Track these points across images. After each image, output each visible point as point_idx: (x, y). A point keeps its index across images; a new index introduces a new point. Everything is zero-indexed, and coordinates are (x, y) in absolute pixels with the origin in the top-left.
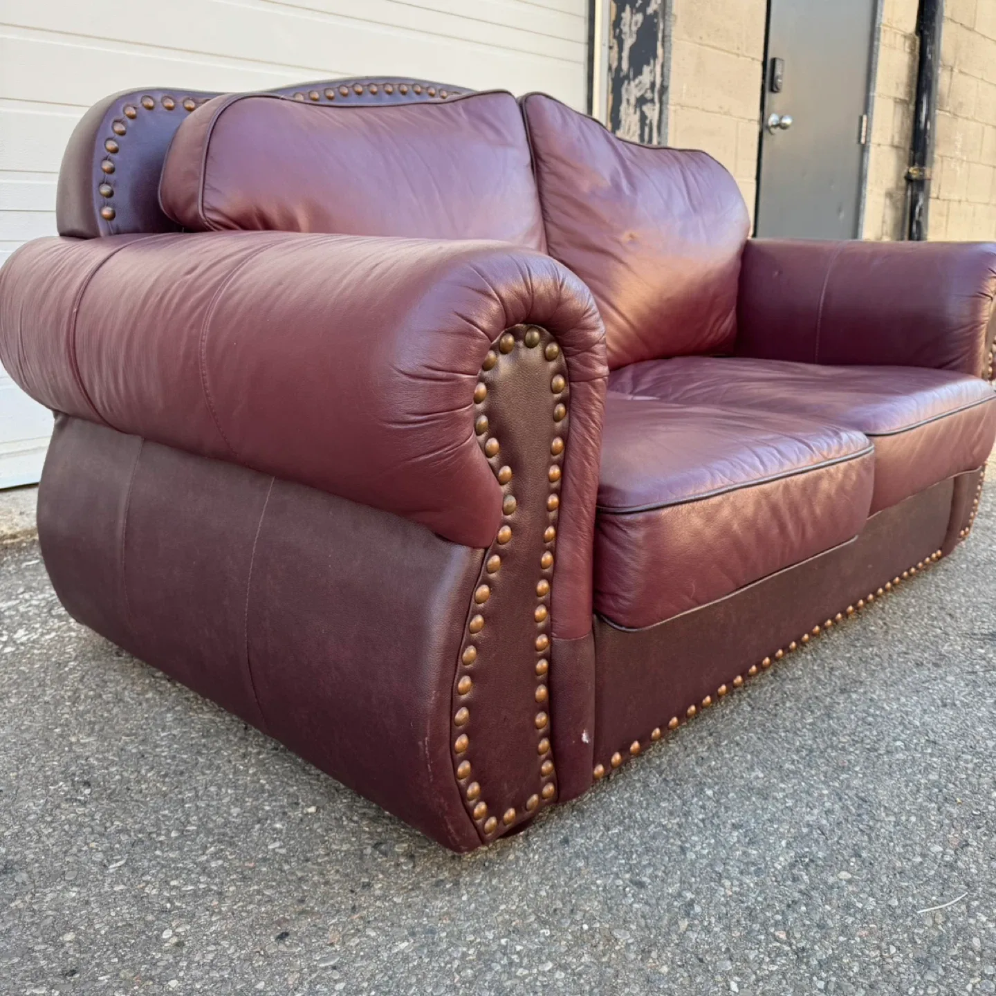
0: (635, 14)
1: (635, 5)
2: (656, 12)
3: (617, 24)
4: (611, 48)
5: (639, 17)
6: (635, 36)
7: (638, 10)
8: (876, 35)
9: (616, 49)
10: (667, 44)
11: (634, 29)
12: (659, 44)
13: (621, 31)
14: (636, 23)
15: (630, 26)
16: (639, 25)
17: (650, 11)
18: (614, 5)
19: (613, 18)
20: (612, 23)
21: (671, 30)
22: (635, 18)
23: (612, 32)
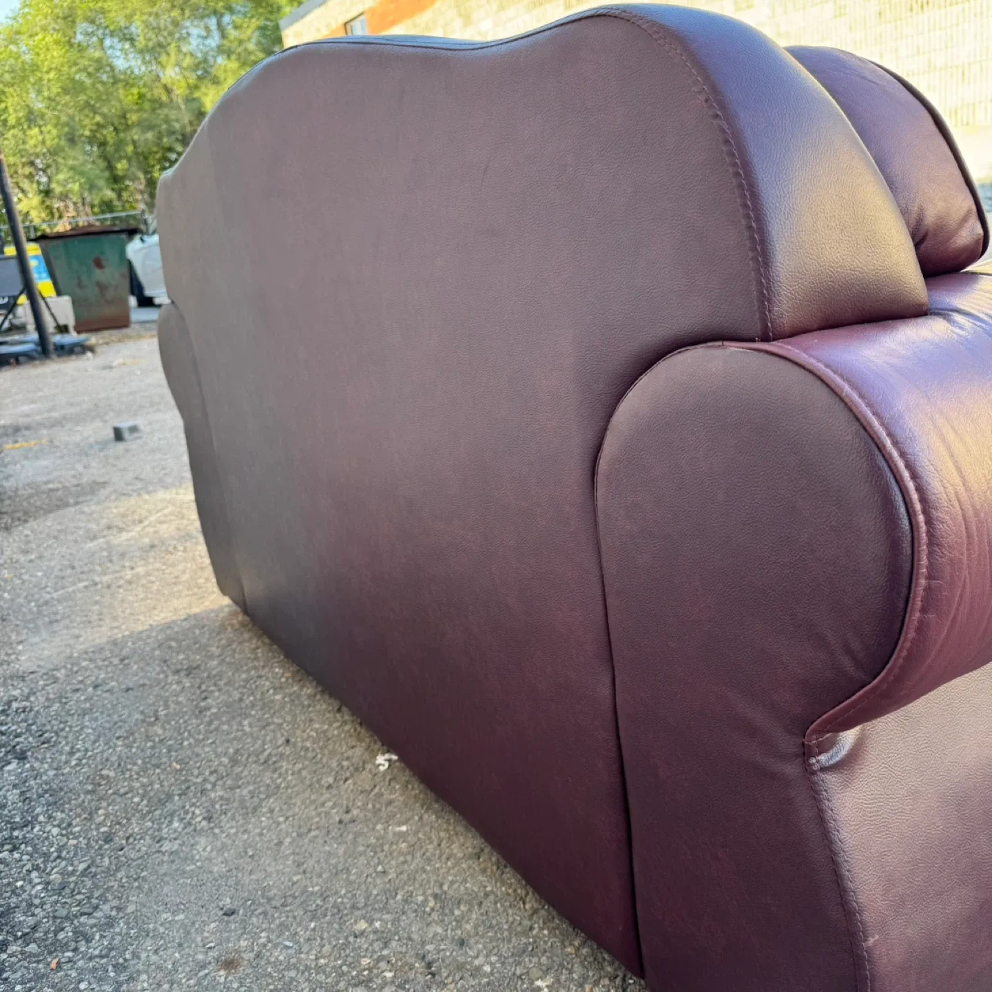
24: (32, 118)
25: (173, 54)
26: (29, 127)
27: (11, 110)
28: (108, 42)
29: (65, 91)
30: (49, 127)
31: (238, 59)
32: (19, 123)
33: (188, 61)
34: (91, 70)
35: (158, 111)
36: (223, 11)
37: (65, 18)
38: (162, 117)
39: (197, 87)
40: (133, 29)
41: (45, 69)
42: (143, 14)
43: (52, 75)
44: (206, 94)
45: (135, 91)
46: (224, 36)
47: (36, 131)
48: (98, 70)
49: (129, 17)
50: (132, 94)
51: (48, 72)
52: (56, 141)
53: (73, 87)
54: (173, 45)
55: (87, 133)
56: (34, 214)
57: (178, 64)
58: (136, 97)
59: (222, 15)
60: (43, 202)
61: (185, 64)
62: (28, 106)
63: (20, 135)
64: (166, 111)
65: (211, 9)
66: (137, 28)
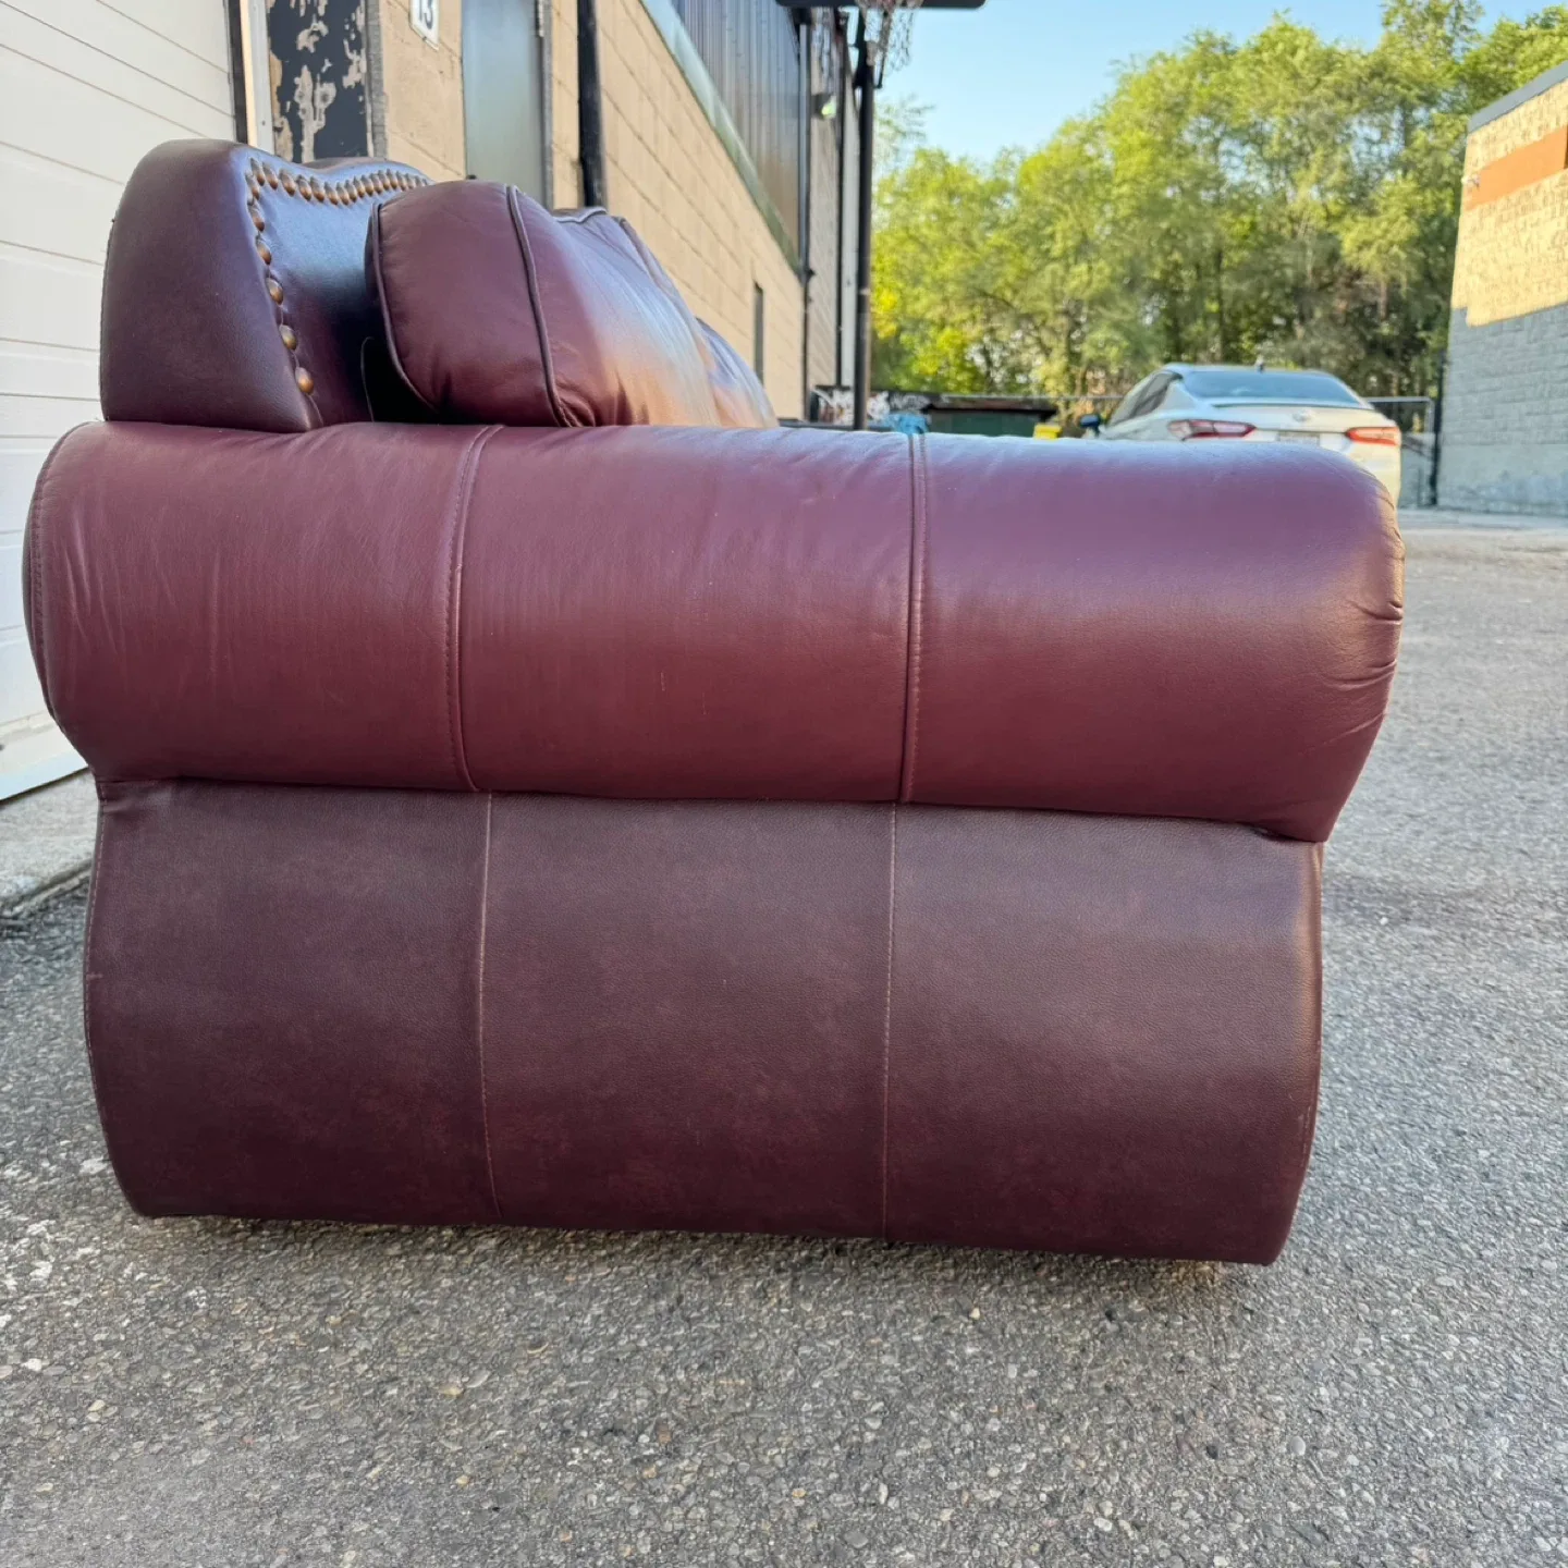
0: (322, 82)
1: (319, 71)
2: (358, 84)
3: (285, 93)
4: (277, 130)
5: (330, 89)
6: (323, 117)
7: (326, 78)
8: (548, 159)
9: (287, 133)
10: (379, 138)
11: (321, 106)
12: (369, 136)
13: (295, 106)
14: (324, 98)
15: (313, 100)
16: (330, 101)
17: (349, 81)
18: (277, 63)
19: (278, 82)
20: (275, 90)
21: (383, 117)
22: (320, 90)
23: (277, 105)
24: (1083, 248)
25: (1314, 166)
26: (1076, 262)
27: (1059, 236)
28: (1223, 146)
29: (1139, 212)
30: (1102, 263)
31: (1417, 180)
32: (1065, 255)
33: (1336, 177)
34: (1187, 185)
35: (1269, 251)
36: (1415, 101)
37: (1169, 110)
38: (1272, 258)
39: (1339, 218)
40: (1267, 127)
41: (1117, 180)
42: (1287, 104)
43: (1125, 189)
44: (1348, 229)
45: (1246, 218)
46: (1408, 142)
47: (1083, 267)
48: (1197, 186)
49: (1266, 110)
50: (1243, 223)
51: (1119, 185)
52: (1107, 283)
53: (1153, 208)
54: (1320, 152)
55: (1157, 275)
56: (1050, 384)
57: (1319, 181)
58: (1247, 227)
59: (1412, 108)
60: (1067, 369)
61: (1329, 182)
62: (1084, 234)
63: (1061, 272)
64: (1278, 250)
65: (1398, 98)
66: (1272, 126)
